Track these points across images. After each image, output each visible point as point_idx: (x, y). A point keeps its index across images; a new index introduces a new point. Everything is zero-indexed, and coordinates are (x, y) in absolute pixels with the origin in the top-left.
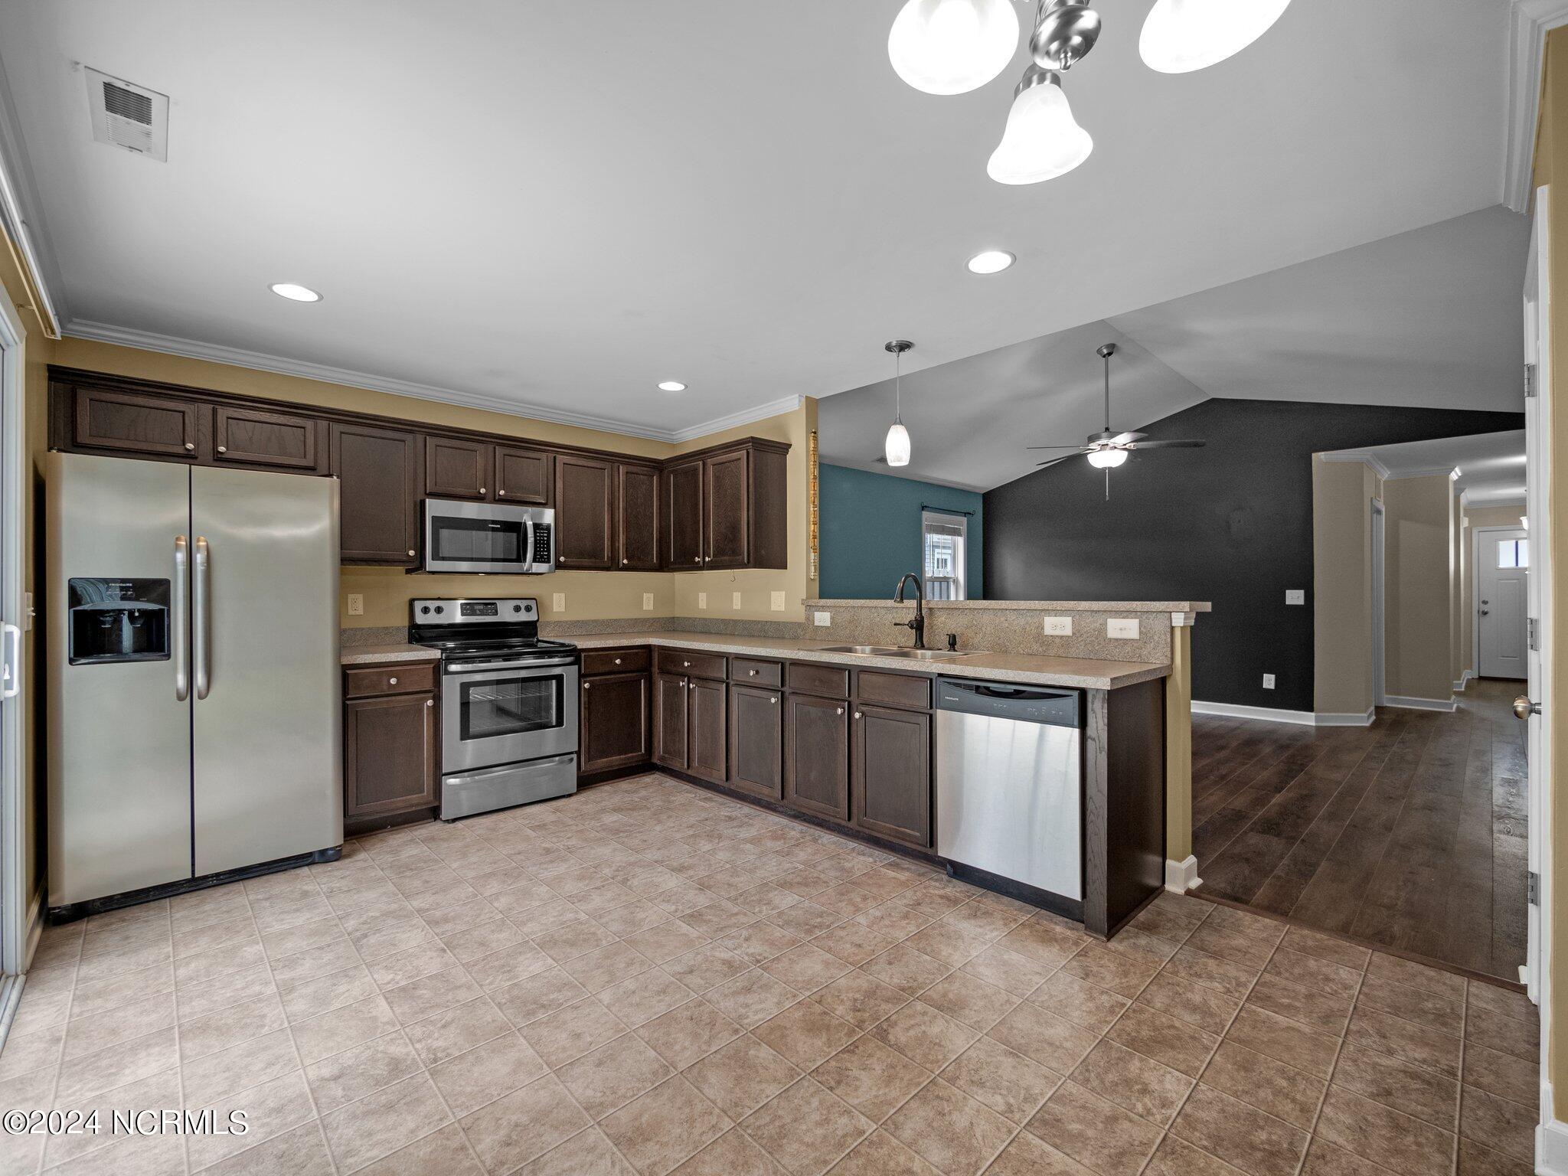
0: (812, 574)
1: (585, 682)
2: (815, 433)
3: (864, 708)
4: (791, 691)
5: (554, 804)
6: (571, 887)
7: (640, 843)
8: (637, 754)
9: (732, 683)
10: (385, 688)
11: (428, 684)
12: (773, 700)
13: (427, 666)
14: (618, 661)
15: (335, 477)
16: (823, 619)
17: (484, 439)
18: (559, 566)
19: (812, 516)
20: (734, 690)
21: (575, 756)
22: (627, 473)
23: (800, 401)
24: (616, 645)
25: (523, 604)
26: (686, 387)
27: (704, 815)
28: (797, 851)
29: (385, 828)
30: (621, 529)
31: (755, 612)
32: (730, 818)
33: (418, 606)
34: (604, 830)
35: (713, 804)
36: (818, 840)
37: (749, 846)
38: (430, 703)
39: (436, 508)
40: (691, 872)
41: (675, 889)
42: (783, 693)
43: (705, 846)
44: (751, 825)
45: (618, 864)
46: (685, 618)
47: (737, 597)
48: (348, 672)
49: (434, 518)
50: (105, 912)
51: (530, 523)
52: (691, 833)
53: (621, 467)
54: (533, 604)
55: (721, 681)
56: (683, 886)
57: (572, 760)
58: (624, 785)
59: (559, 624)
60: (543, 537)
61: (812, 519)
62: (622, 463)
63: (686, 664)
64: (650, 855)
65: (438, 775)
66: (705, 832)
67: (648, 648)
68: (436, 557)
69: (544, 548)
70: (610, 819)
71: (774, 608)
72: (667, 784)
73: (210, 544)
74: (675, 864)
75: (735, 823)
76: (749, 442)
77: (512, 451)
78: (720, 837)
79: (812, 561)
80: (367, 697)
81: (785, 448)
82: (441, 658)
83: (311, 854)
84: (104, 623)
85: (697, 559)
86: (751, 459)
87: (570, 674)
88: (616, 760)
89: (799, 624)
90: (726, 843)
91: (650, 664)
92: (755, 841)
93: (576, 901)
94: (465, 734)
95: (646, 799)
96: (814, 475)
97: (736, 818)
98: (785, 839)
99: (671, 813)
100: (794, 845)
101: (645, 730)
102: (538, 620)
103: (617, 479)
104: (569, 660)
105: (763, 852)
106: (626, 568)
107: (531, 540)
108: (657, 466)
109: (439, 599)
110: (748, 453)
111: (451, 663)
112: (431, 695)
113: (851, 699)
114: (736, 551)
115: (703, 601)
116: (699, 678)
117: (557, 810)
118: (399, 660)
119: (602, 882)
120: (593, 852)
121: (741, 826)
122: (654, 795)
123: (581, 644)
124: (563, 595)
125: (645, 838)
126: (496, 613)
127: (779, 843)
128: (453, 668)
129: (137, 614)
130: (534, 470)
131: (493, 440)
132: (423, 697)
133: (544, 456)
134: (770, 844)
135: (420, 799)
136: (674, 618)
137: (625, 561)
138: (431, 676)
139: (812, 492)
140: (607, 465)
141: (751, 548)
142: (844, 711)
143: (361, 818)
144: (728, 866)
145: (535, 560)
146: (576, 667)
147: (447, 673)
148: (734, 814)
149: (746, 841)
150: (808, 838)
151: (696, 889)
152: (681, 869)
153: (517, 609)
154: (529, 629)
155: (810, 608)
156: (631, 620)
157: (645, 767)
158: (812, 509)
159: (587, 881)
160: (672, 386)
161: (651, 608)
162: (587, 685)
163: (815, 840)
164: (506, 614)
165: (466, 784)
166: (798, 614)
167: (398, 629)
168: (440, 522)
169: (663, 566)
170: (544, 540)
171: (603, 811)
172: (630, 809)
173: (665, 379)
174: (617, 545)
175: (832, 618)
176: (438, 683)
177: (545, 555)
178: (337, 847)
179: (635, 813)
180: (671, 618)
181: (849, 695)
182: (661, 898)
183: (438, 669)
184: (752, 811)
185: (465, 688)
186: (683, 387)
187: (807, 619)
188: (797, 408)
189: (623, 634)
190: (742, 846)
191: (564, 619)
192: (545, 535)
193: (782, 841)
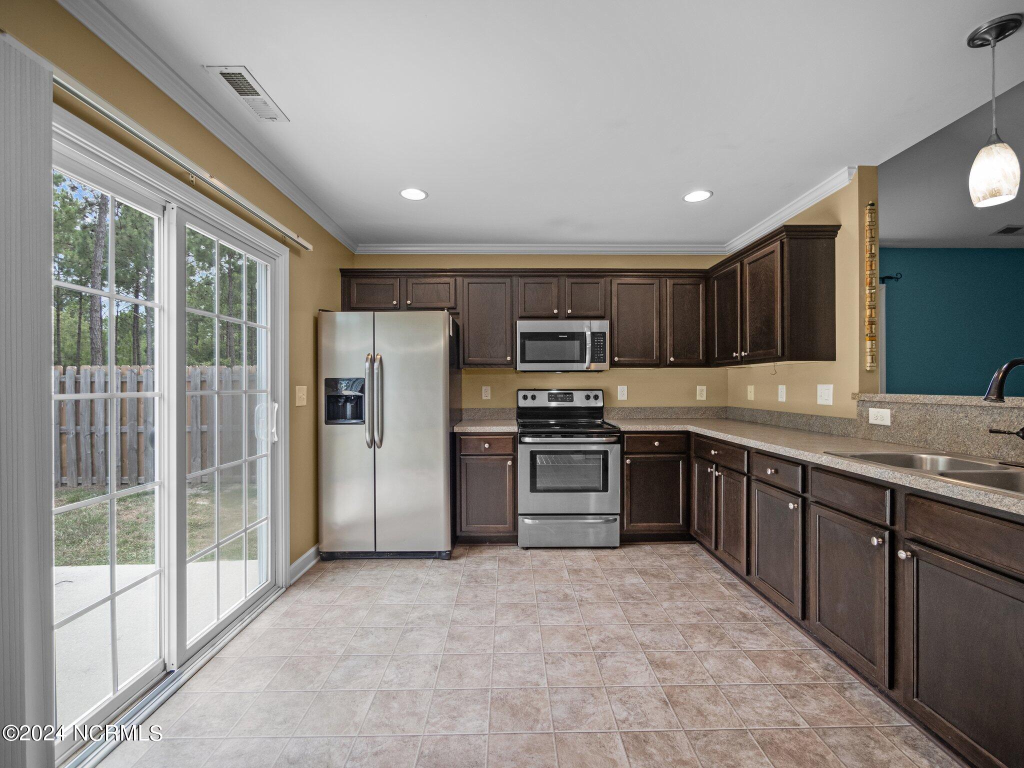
0: (868, 365)
1: (627, 458)
2: (872, 205)
3: (914, 547)
4: (814, 499)
5: (599, 552)
6: (558, 644)
7: (640, 616)
8: (675, 524)
9: (753, 478)
10: (483, 450)
11: (509, 450)
12: (791, 506)
13: (509, 437)
14: (656, 444)
15: (446, 311)
16: (880, 416)
17: (556, 274)
18: (613, 364)
19: (868, 299)
20: (754, 485)
21: (618, 517)
22: (674, 284)
23: (850, 174)
24: (654, 430)
25: (592, 394)
26: (712, 193)
27: (719, 604)
28: (808, 695)
29: (486, 543)
30: (668, 332)
31: (801, 405)
32: (745, 617)
33: (521, 394)
34: (619, 590)
35: (735, 593)
36: (846, 689)
37: (749, 664)
38: (509, 463)
39: (523, 326)
40: (667, 674)
41: (640, 690)
42: (804, 501)
43: (700, 643)
44: (765, 635)
45: (608, 634)
46: (735, 408)
47: (782, 390)
48: (462, 437)
49: (522, 334)
50: (342, 559)
51: (588, 334)
52: (694, 621)
53: (668, 280)
54: (600, 394)
55: (744, 474)
56: (650, 689)
57: (616, 520)
58: (664, 549)
59: (622, 409)
60: (600, 342)
61: (867, 303)
62: (670, 277)
63: (713, 452)
64: (643, 635)
65: (515, 515)
66: (709, 626)
67: (687, 433)
68: (523, 360)
69: (600, 351)
70: (632, 580)
71: (820, 401)
72: (701, 558)
73: (383, 358)
74: (657, 655)
75: (747, 625)
76: (782, 232)
77: (579, 280)
78: (721, 638)
79: (868, 350)
80: (473, 455)
81: (832, 231)
82: (518, 432)
83: (435, 552)
84: (340, 402)
85: (735, 354)
86: (786, 248)
87: (614, 451)
88: (655, 526)
89: (850, 421)
90: (724, 648)
91: (689, 448)
92: (760, 659)
93: (550, 661)
94: (534, 489)
95: (673, 568)
96: (871, 253)
97: (752, 619)
98: (799, 670)
99: (687, 591)
100: (808, 685)
101: (683, 507)
102: (603, 406)
103: (664, 290)
104: (613, 439)
105: (762, 679)
106: (672, 365)
107: (589, 346)
108: (704, 276)
109: (535, 390)
110: (782, 244)
111: (525, 436)
112: (511, 457)
113: (897, 527)
114: (771, 344)
115: (751, 393)
116: (725, 467)
117: (598, 559)
118: (491, 431)
119: (584, 649)
120: (597, 611)
121: (752, 632)
122: (683, 565)
123: (624, 427)
124: (625, 387)
125: (648, 612)
126: (572, 401)
127: (789, 674)
128: (527, 440)
129: (353, 398)
130: (594, 292)
131: (564, 274)
132: (506, 459)
133: (602, 281)
134: (776, 671)
135: (503, 528)
136: (726, 407)
137: (672, 359)
138: (511, 445)
139: (868, 273)
140: (656, 281)
141: (786, 340)
142: (884, 542)
143: (470, 533)
144: (711, 682)
145: (592, 361)
146: (618, 446)
147: (522, 443)
148: (751, 613)
149: (748, 654)
150: (832, 681)
151: (660, 700)
152: (658, 665)
153: (588, 397)
154: (598, 412)
155: (864, 404)
156: (685, 408)
157: (684, 536)
158: (867, 292)
159: (572, 643)
160: (697, 196)
161: (704, 398)
162: (628, 461)
163: (841, 689)
164: (579, 401)
165: (536, 524)
166: (850, 409)
167: (510, 409)
168: (526, 336)
169: (708, 362)
170: (600, 345)
171: (630, 570)
172: (653, 575)
173: (689, 190)
174: (665, 346)
175: (892, 416)
176: (515, 449)
177: (602, 356)
178: (446, 551)
179: (655, 581)
180: (723, 408)
181: (893, 522)
182: (619, 696)
183: (516, 439)
184: (775, 615)
185: (533, 455)
186: (708, 195)
187: (860, 415)
188: (848, 183)
189: (667, 420)
190: (740, 660)
191: (626, 406)
192: (602, 341)
193: (794, 673)
